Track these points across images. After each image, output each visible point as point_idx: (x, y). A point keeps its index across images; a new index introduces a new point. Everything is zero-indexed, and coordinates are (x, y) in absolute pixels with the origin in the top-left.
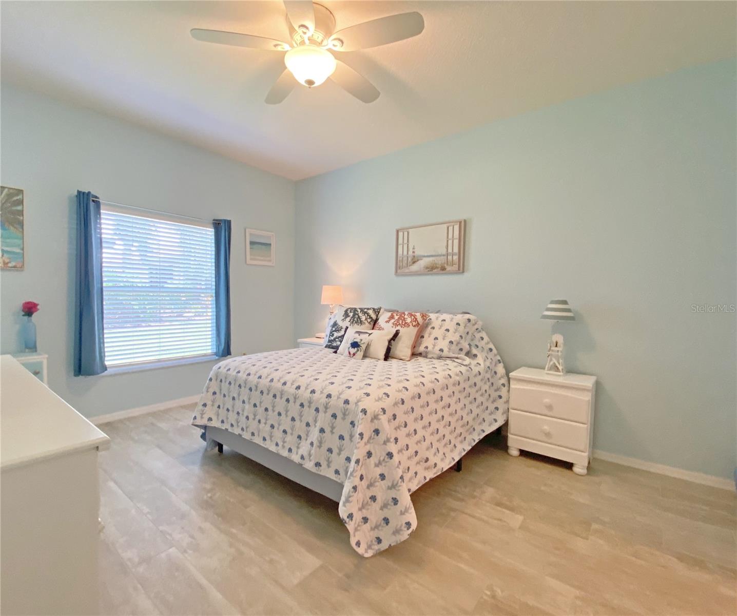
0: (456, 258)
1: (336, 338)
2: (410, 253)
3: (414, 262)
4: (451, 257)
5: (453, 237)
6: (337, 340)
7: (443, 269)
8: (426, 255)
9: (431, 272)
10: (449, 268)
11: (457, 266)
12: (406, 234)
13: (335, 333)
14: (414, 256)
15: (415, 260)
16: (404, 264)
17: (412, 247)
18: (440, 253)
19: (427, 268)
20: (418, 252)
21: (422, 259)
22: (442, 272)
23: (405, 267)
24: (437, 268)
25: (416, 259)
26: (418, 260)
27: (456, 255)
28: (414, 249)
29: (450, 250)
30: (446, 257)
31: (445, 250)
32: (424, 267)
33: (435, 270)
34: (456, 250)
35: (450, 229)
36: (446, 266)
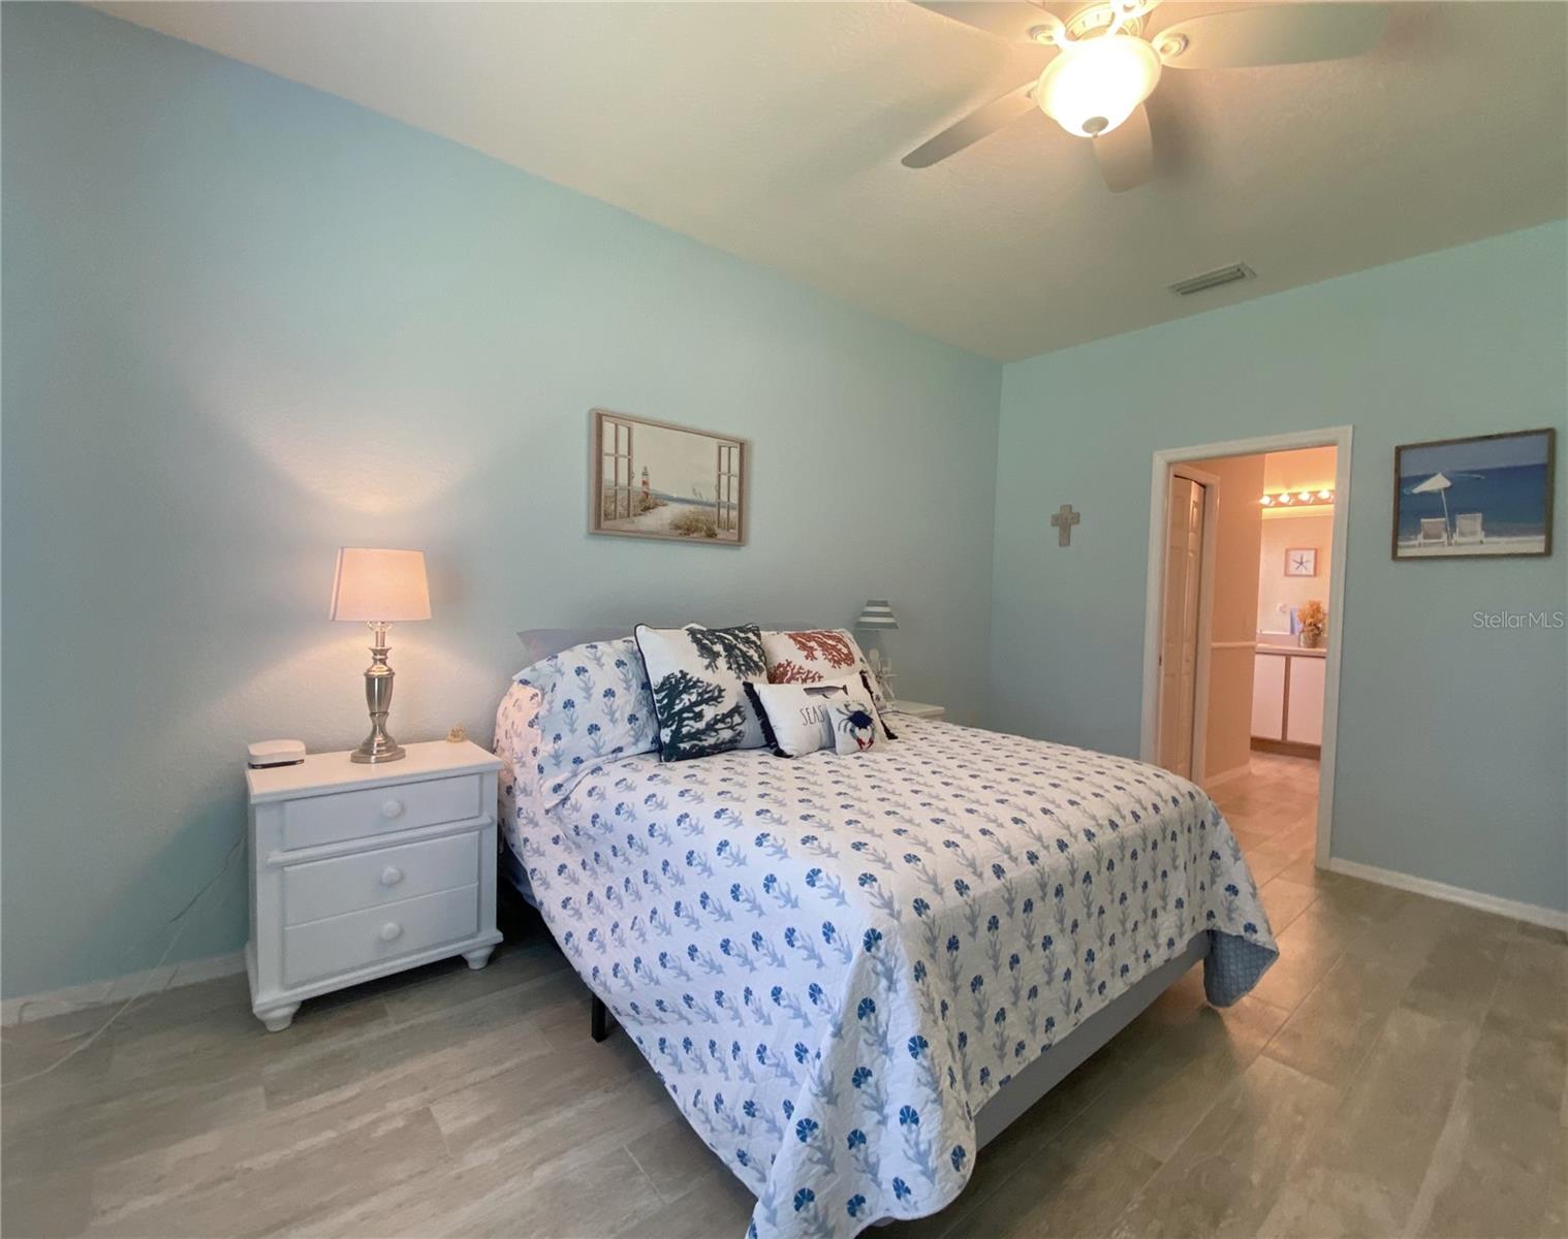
0: (734, 514)
1: (716, 721)
2: (637, 482)
3: (647, 509)
4: (726, 511)
5: (729, 472)
6: (720, 726)
7: (711, 534)
8: (675, 496)
9: (685, 538)
10: (722, 534)
11: (736, 531)
12: (623, 431)
13: (704, 706)
14: (647, 494)
15: (648, 503)
16: (619, 508)
17: (642, 470)
18: (705, 499)
19: (677, 527)
20: (657, 486)
21: (664, 505)
22: (708, 540)
23: (622, 517)
24: (697, 530)
25: (651, 501)
26: (656, 506)
27: (734, 508)
28: (645, 474)
29: (724, 498)
30: (715, 510)
31: (715, 494)
32: (670, 524)
33: (695, 535)
34: (734, 500)
35: (725, 451)
36: (715, 527)
